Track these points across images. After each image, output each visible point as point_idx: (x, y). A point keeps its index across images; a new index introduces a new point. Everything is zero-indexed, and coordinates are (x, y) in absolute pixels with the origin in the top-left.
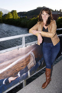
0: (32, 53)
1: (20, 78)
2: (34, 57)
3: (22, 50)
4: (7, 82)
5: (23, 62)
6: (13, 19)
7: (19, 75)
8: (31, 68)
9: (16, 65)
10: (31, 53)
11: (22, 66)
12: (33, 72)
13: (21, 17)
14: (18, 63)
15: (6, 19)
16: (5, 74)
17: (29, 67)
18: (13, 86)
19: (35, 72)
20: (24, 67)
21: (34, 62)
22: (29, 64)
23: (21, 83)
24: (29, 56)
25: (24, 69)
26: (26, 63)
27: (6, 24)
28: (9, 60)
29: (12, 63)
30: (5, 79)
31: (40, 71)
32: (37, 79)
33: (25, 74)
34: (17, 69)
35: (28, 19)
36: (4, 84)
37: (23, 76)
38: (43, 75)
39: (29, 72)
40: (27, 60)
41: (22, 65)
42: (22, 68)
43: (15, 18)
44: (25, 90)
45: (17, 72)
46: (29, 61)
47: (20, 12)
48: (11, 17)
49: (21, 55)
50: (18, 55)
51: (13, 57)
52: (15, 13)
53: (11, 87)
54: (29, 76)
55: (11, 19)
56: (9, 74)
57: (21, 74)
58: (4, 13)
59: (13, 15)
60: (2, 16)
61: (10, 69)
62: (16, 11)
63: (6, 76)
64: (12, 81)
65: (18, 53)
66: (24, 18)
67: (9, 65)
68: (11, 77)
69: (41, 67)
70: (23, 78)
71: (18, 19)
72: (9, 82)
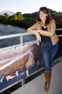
0: (31, 53)
1: (18, 77)
2: (33, 57)
3: (19, 49)
4: (5, 80)
5: (21, 61)
6: (18, 21)
7: (17, 73)
8: (30, 67)
9: (14, 64)
10: (29, 52)
11: (20, 66)
12: (32, 71)
13: (26, 18)
14: (16, 62)
15: (12, 20)
16: (2, 73)
17: (27, 67)
18: (11, 84)
19: (34, 72)
20: (22, 66)
21: (33, 62)
22: (27, 63)
23: (19, 82)
24: (28, 56)
25: (22, 68)
26: (24, 63)
27: (11, 25)
28: (6, 59)
29: (9, 62)
30: (3, 78)
31: (39, 70)
32: (36, 79)
33: (23, 73)
34: (15, 68)
35: (33, 21)
36: (2, 83)
37: (21, 75)
38: (41, 75)
39: (27, 72)
40: (25, 59)
41: (20, 64)
42: (20, 67)
43: (20, 20)
44: (23, 89)
45: (14, 71)
46: (27, 60)
47: (25, 14)
48: (16, 19)
49: (19, 54)
50: (16, 54)
51: (11, 56)
52: (20, 15)
53: (9, 85)
54: (28, 75)
55: (16, 20)
56: (7, 73)
57: (19, 73)
58: (10, 15)
59: (18, 17)
60: (8, 18)
61: (7, 68)
62: (21, 13)
63: (3, 74)
64: (9, 80)
65: (16, 52)
66: (28, 19)
67: (6, 63)
68: (9, 76)
69: (40, 67)
70: (21, 77)
71: (23, 20)
72: (7, 80)
